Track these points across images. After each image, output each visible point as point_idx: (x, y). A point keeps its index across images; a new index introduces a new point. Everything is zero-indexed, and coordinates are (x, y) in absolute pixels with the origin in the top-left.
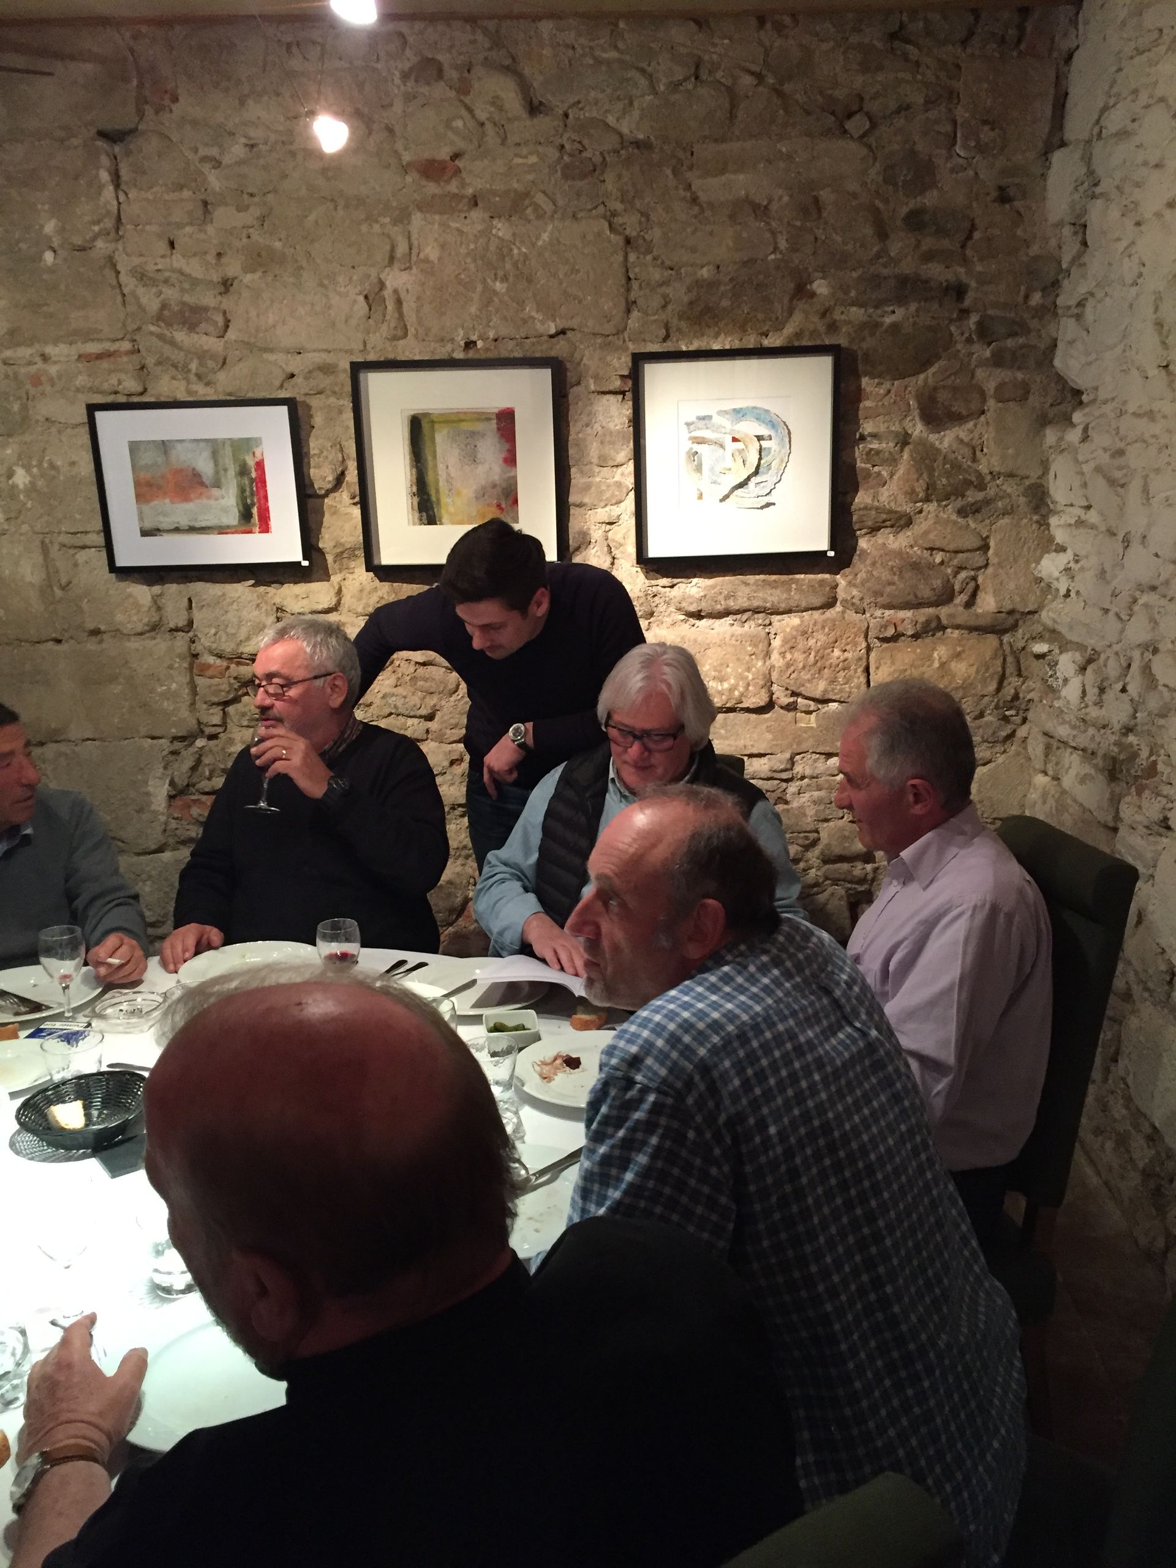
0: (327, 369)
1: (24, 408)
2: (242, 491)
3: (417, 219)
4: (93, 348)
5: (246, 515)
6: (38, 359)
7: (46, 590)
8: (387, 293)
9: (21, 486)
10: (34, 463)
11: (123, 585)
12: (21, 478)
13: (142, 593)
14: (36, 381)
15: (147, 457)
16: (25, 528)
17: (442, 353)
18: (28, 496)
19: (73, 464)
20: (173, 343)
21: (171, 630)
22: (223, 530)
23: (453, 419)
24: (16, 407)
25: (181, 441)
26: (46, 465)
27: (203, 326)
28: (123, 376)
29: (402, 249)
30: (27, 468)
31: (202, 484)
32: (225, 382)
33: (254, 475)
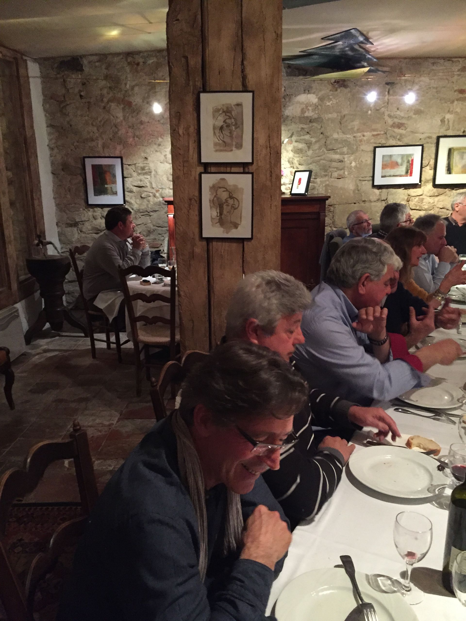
0: (429, 137)
1: (357, 148)
2: (407, 166)
3: (456, 102)
4: (375, 133)
5: (407, 172)
6: (362, 136)
7: (354, 192)
8: (446, 120)
9: (353, 166)
10: (357, 160)
11: (373, 189)
12: (353, 164)
13: (377, 191)
14: (361, 141)
15: (386, 159)
16: (352, 176)
17: (458, 133)
18: (354, 169)
19: (366, 161)
20: (394, 132)
21: (382, 200)
22: (401, 176)
23: (459, 149)
24: (355, 147)
25: (395, 155)
26: (360, 161)
27: (402, 128)
28: (382, 140)
29: (451, 110)
30: (355, 162)
31: (398, 165)
32: (406, 141)
33: (410, 162)
